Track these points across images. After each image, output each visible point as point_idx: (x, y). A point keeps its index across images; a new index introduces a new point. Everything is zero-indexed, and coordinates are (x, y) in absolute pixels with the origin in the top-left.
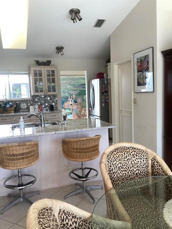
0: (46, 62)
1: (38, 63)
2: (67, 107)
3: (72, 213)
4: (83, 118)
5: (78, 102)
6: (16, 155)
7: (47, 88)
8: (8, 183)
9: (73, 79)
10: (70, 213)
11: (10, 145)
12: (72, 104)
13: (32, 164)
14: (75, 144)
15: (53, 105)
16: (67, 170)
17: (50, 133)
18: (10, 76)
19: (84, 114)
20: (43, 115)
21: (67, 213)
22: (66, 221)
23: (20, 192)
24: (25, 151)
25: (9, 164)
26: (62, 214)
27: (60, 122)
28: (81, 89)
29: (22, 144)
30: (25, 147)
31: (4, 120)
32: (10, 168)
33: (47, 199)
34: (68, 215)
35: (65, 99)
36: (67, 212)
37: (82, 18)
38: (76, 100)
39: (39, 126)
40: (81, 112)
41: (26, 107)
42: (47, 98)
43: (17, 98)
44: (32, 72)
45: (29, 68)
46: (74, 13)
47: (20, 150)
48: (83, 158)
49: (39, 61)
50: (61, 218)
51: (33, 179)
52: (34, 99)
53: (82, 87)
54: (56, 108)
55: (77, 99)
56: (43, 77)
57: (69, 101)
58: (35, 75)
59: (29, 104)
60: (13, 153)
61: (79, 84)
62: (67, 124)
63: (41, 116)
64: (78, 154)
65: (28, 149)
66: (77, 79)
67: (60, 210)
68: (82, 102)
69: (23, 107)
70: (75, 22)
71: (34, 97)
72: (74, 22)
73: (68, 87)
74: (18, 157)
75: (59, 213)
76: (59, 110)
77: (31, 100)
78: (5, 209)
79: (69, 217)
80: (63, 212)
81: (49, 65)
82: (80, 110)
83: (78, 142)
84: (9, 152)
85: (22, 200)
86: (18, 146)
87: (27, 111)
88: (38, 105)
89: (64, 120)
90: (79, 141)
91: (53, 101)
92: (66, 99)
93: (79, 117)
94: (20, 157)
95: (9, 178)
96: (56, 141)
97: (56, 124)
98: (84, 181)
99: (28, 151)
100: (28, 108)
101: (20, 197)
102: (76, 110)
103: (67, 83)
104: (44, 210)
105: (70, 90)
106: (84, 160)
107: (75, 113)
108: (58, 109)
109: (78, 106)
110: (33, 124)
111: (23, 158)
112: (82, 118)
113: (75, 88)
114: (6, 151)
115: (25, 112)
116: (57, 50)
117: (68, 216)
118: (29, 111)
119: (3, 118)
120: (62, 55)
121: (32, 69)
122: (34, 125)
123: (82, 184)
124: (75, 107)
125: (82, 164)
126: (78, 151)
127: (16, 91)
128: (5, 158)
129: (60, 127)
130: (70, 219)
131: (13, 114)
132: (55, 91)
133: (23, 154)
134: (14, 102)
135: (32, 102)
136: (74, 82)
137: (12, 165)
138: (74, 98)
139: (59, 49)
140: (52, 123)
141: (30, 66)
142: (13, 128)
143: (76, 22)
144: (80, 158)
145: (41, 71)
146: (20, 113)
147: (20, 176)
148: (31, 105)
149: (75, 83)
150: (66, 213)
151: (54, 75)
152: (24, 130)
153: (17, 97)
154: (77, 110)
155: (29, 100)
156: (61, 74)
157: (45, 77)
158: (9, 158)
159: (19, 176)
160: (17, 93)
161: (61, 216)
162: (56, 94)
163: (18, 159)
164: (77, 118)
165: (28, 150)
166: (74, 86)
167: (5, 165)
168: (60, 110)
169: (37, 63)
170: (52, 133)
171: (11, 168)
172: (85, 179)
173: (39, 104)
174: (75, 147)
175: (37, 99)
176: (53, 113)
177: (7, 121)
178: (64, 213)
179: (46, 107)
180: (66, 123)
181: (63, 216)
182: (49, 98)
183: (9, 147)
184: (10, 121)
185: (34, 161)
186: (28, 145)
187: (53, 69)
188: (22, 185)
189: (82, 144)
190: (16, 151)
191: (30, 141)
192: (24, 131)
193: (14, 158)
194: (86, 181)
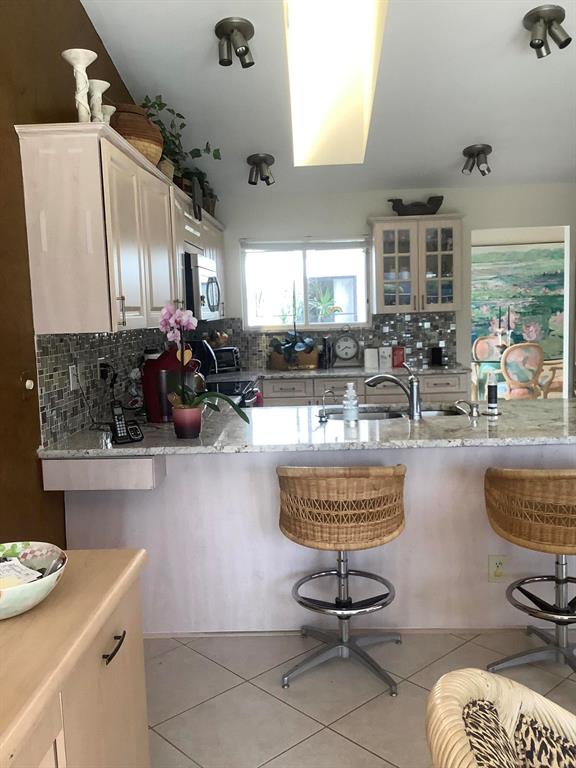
0: (425, 201)
1: (400, 208)
2: (486, 355)
3: (563, 737)
4: (545, 397)
5: (525, 336)
6: (338, 507)
7: (423, 291)
8: (305, 591)
9: (513, 258)
10: (556, 735)
11: (321, 470)
12: (504, 347)
13: (386, 539)
14: (538, 488)
15: (441, 349)
16: (496, 576)
17: (444, 443)
18: (310, 253)
19: (550, 382)
20: (418, 382)
21: (544, 731)
22: (539, 759)
23: (341, 625)
24: (365, 496)
25: (314, 531)
26: (527, 732)
27: (477, 406)
28: (541, 293)
29: (358, 472)
30: (365, 481)
31: (286, 390)
32: (316, 544)
33: (479, 671)
34: (547, 738)
35: (478, 328)
36: (545, 728)
37: (570, 36)
38: (518, 333)
39: (400, 416)
40: (536, 374)
41: (352, 352)
42: (420, 324)
43: (320, 323)
44: (378, 238)
45: (370, 225)
46: (542, 21)
47: (350, 490)
48: (565, 544)
49: (400, 200)
50: (525, 745)
51: (382, 590)
52: (378, 327)
53: (545, 284)
54: (452, 357)
55: (524, 327)
56: (413, 253)
57: (491, 335)
58: (388, 246)
59: (362, 343)
60: (328, 496)
61: (532, 273)
62: (499, 414)
63: (411, 382)
64: (549, 527)
65: (375, 489)
66: (528, 256)
67: (522, 716)
68: (544, 339)
69: (344, 352)
70: (545, 54)
71: (378, 320)
72: (540, 55)
73: (492, 284)
74: (344, 512)
75: (518, 728)
76: (460, 365)
77: (370, 331)
78: (295, 673)
79: (553, 746)
80: (529, 725)
81: (434, 213)
82: (535, 369)
83: (551, 484)
84: (316, 493)
85: (345, 652)
86: (345, 476)
87: (357, 364)
88: (390, 345)
89: (490, 402)
90: (555, 479)
91: (440, 333)
92: (484, 327)
93: (531, 390)
94: (350, 512)
95: (309, 577)
96: (462, 471)
97: (457, 413)
98: (560, 623)
99: (374, 495)
100: (360, 356)
101: (341, 641)
102: (521, 365)
103: (490, 272)
104: (474, 709)
105: (499, 295)
106: (568, 549)
107: (515, 378)
108: (458, 361)
109: (527, 354)
110: (381, 410)
111: (358, 518)
112: (542, 397)
113: (519, 290)
114: (309, 490)
115: (350, 370)
116: (466, 158)
117: (546, 742)
118: (361, 365)
119: (284, 385)
120: (483, 173)
121: (379, 229)
122: (386, 411)
123: (553, 633)
124: (516, 356)
125: (557, 563)
126: (546, 514)
127: (319, 301)
128: (303, 511)
129: (475, 425)
130: (555, 757)
131: (313, 373)
132: (451, 299)
133: (358, 504)
134: (316, 336)
135: (371, 337)
136: (515, 268)
137: (325, 535)
138: (512, 326)
139: (476, 155)
140: (443, 408)
141: (372, 219)
142: (323, 418)
143: (548, 52)
144: (553, 541)
145: (406, 233)
146: (336, 370)
147: (342, 572)
148: (369, 346)
149: (520, 271)
150: (540, 732)
151: (452, 245)
152: (357, 425)
153: (322, 321)
154: (523, 368)
155: (363, 329)
156: (474, 241)
157: (418, 253)
158: (315, 511)
159: (339, 574)
160: (321, 307)
161: (522, 740)
162: (454, 312)
163: (343, 520)
164: (524, 394)
165: (373, 492)
166: (514, 280)
167: (300, 532)
168: (464, 364)
169: (394, 208)
170: (450, 444)
171: (321, 545)
172: (566, 618)
173: (394, 342)
174: (539, 500)
175: (386, 325)
176: (442, 374)
177: (297, 394)
178: (534, 729)
179: (415, 352)
180: (496, 411)
181: (532, 741)
182: (427, 325)
183: (317, 477)
184: (303, 394)
185: (391, 533)
186: (377, 477)
187: (447, 224)
188: (348, 605)
189: (564, 490)
190: (338, 493)
191: (378, 464)
192: (358, 431)
193: (330, 512)
194: (570, 626)
